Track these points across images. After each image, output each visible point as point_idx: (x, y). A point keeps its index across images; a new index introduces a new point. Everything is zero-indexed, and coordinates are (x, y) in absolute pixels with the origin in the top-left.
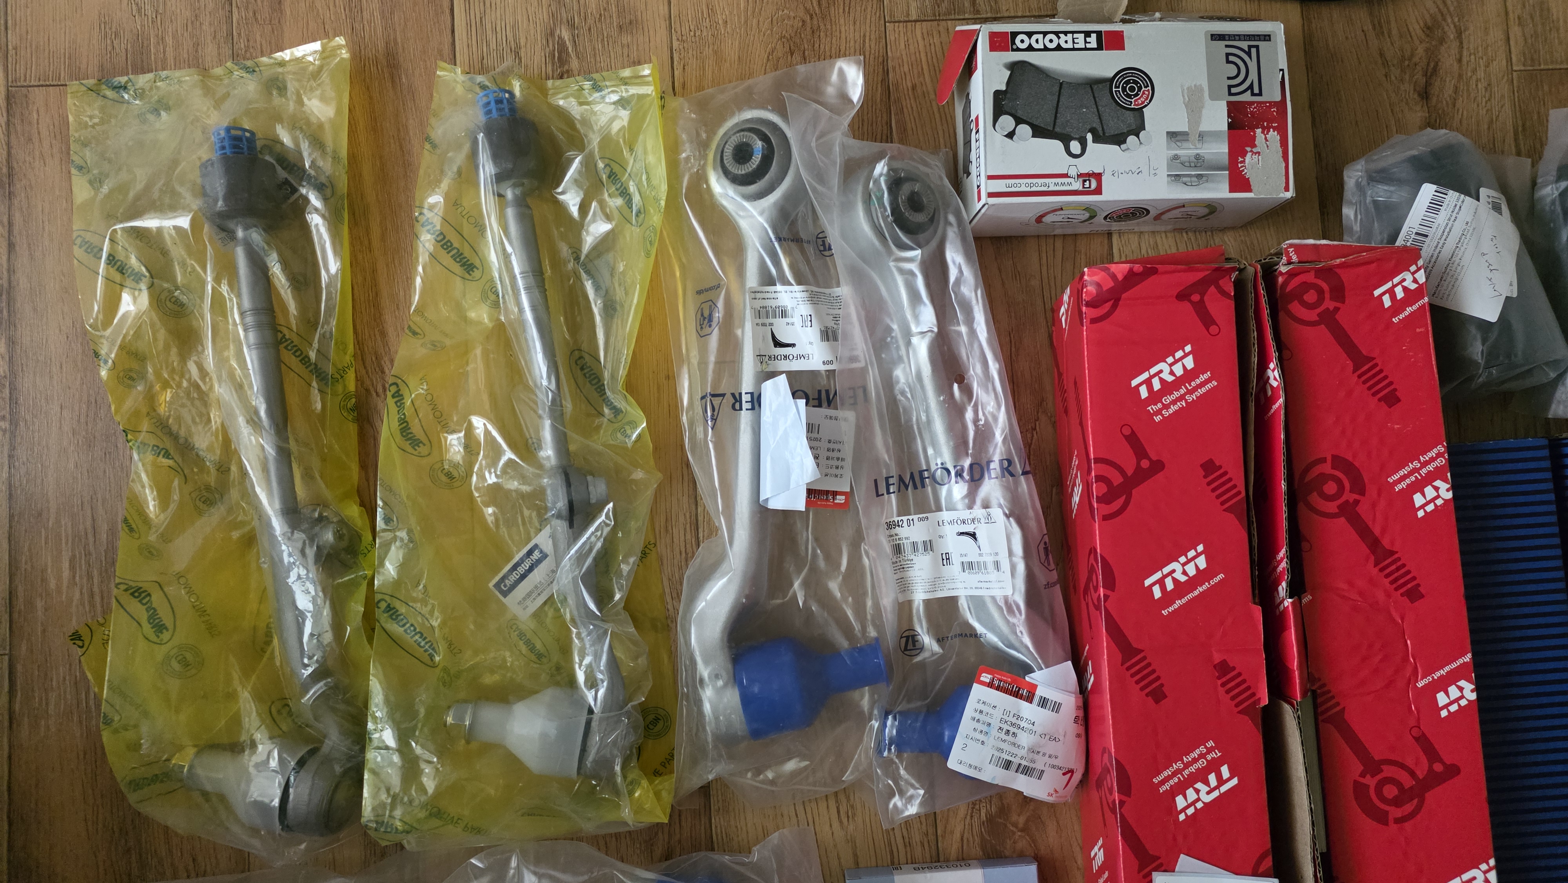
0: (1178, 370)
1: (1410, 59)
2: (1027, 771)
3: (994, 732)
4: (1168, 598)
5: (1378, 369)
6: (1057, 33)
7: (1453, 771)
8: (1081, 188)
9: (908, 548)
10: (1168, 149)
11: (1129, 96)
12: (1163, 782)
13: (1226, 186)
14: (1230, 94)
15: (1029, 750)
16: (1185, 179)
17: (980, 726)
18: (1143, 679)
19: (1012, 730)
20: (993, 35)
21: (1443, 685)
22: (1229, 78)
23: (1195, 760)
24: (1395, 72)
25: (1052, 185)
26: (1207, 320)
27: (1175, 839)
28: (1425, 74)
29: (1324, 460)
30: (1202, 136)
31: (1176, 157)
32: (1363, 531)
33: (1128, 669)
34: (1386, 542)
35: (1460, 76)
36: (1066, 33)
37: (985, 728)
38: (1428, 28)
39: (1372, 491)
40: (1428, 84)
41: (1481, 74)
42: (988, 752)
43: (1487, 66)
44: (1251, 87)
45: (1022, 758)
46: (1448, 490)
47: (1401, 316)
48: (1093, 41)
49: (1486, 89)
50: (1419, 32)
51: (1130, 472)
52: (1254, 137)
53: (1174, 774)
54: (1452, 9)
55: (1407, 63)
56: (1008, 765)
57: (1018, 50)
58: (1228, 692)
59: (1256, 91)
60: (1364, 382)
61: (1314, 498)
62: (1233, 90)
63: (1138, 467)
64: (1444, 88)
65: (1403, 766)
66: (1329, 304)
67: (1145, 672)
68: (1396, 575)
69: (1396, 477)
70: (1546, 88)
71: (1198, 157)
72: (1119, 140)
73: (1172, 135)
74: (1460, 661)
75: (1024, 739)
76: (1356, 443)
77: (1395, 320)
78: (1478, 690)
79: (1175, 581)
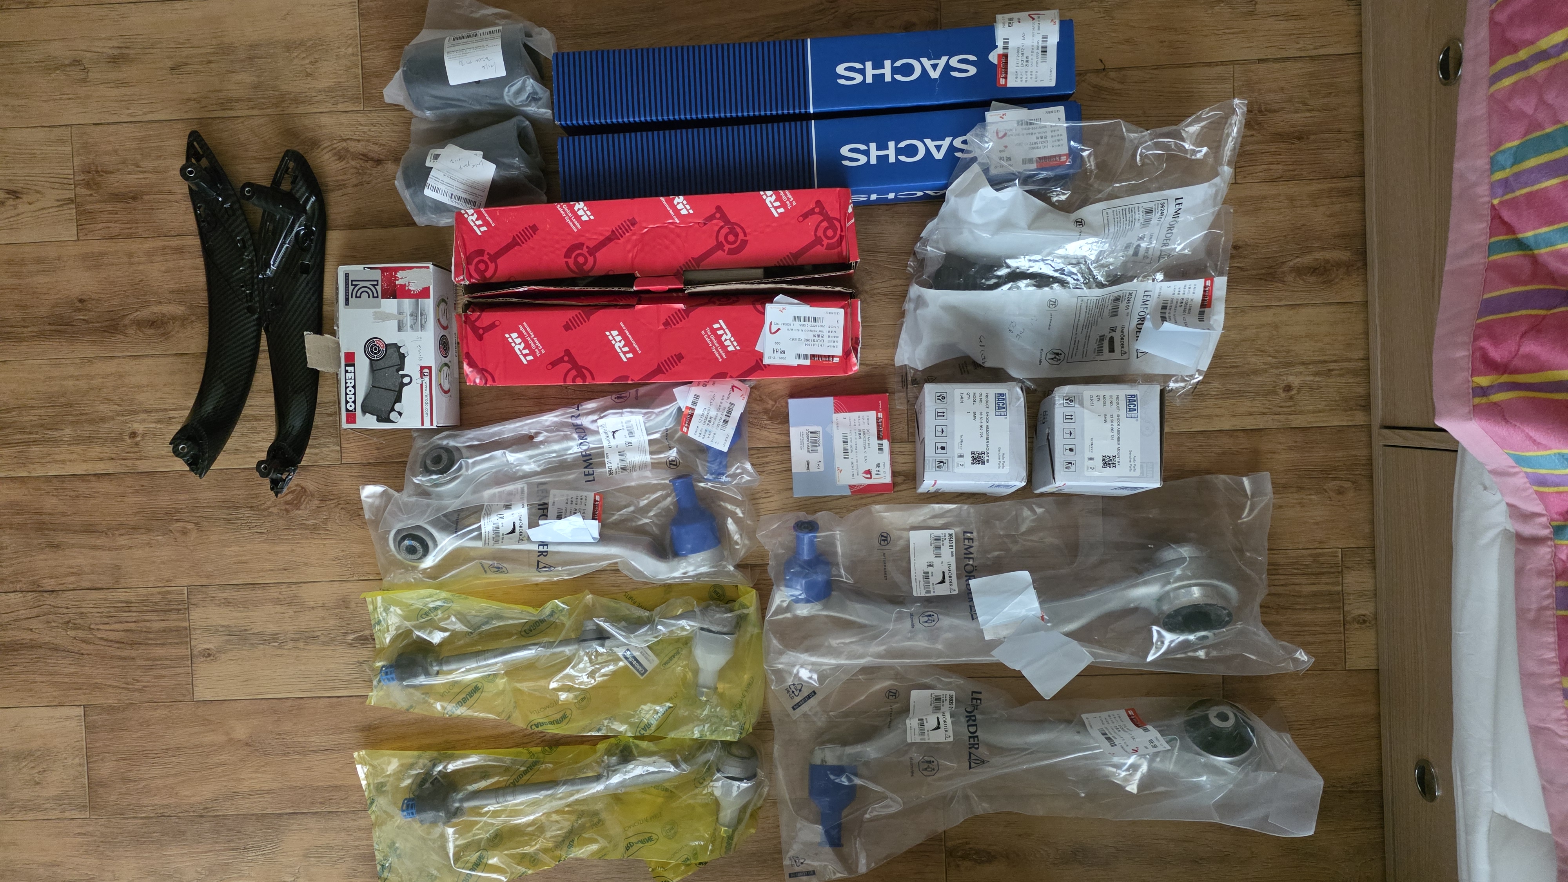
0: (519, 341)
1: (358, 170)
2: (729, 412)
3: (709, 428)
4: (632, 350)
5: (519, 235)
6: (346, 388)
7: (719, 209)
8: (428, 377)
9: (623, 463)
10: (407, 331)
11: (379, 351)
12: (721, 357)
13: (427, 300)
14: (377, 297)
15: (719, 412)
16: (423, 322)
17: (707, 435)
18: (672, 364)
19: (708, 419)
20: (348, 422)
21: (677, 212)
22: (370, 297)
23: (711, 340)
24: (366, 178)
25: (426, 392)
26: (493, 326)
27: (749, 352)
28: (367, 161)
29: (567, 262)
30: (400, 313)
31: (412, 327)
32: (602, 244)
33: (666, 371)
34: (608, 234)
35: (368, 141)
37: (708, 433)
38: (341, 158)
39: (582, 240)
40: (372, 159)
41: (366, 129)
42: (719, 432)
43: (361, 125)
44: (373, 285)
45: (722, 414)
46: (579, 204)
47: (491, 222)
48: (350, 369)
49: (373, 126)
50: (343, 163)
51: (570, 366)
52: (401, 285)
53: (718, 351)
54: (329, 143)
55: (360, 171)
56: (726, 422)
57: (355, 409)
58: (677, 323)
59: (375, 283)
60: (526, 241)
61: (586, 267)
62: (376, 295)
64: (375, 150)
65: (719, 231)
66: (486, 258)
67: (668, 363)
68: (624, 229)
70: (374, 91)
71: (411, 315)
72: (402, 357)
73: (400, 329)
74: (665, 203)
75: (713, 413)
76: (557, 246)
77: (493, 225)
78: (678, 195)
79: (624, 346)
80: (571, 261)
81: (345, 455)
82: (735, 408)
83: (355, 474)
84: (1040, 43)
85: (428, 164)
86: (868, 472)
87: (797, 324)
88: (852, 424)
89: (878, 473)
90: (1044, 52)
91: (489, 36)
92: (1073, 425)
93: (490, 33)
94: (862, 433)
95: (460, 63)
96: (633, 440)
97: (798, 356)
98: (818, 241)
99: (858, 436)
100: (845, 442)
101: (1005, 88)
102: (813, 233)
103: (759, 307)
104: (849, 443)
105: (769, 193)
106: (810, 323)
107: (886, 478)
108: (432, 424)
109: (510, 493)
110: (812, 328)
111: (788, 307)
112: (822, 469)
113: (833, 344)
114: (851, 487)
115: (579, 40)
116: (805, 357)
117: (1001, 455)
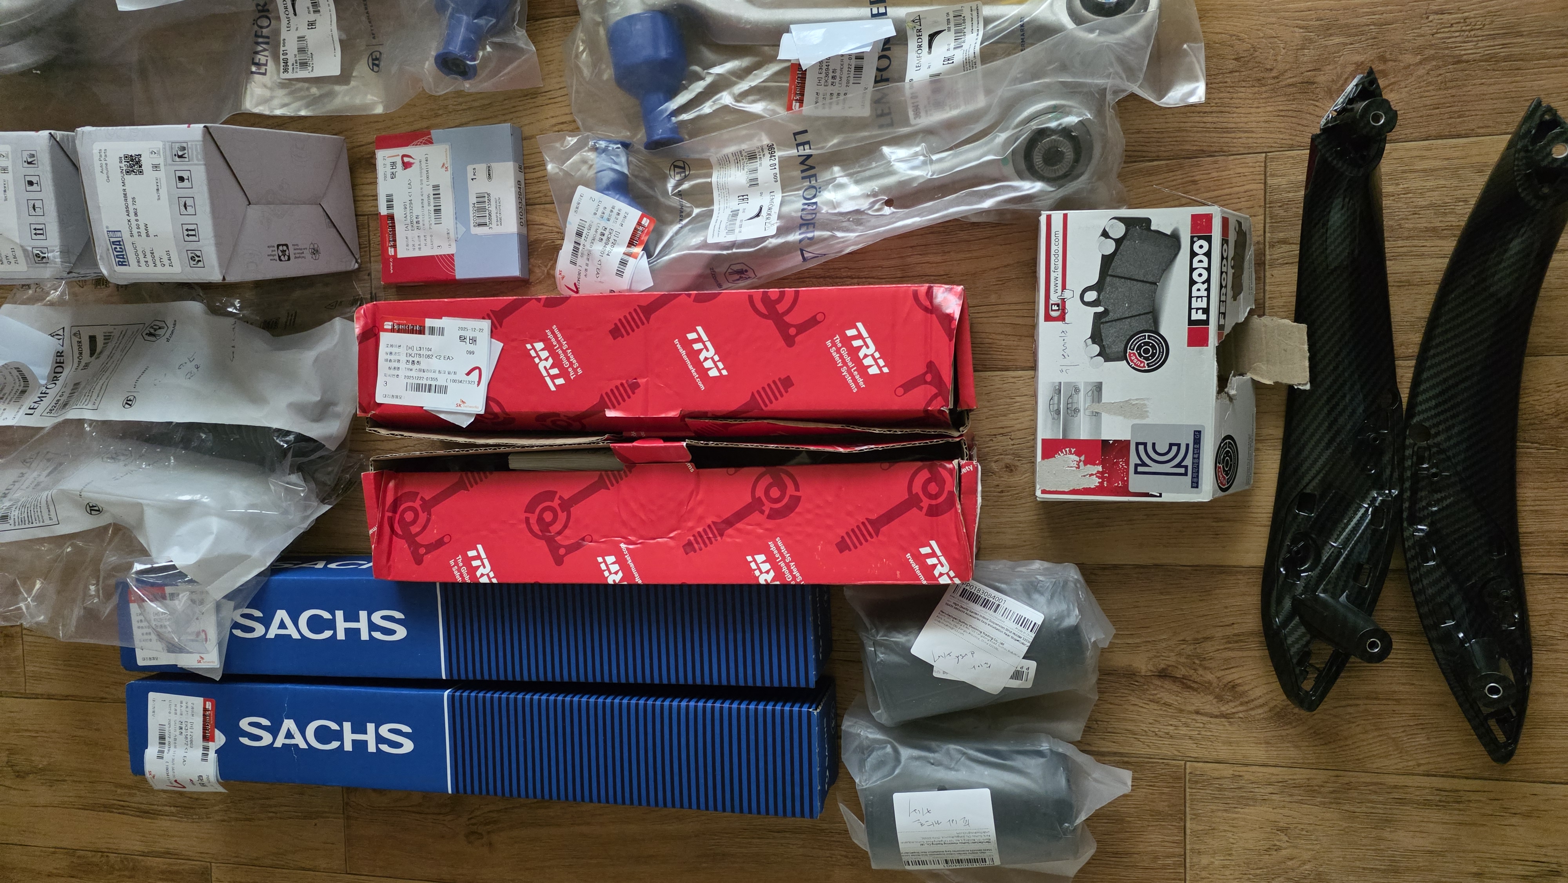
0: (868, 362)
1: (1201, 665)
2: (576, 250)
3: (603, 223)
4: (687, 345)
5: (869, 538)
6: (1208, 281)
7: (559, 561)
8: (1051, 302)
9: (753, 165)
10: (1086, 383)
11: (1139, 348)
12: (553, 333)
13: (1049, 436)
14: (1137, 444)
15: (590, 251)
16: (1056, 398)
17: (607, 212)
18: (628, 322)
19: (605, 238)
20: (1209, 218)
21: (621, 561)
22: (1154, 444)
23: (568, 359)
24: (1188, 649)
25: (1057, 275)
26: (908, 386)
27: (513, 340)
28: (1184, 677)
29: (797, 489)
30: (1097, 415)
31: (1077, 390)
32: (740, 516)
33: (635, 310)
34: (730, 531)
35: (1181, 711)
36: (1208, 290)
37: (606, 216)
38: (1233, 687)
39: (770, 524)
40: (1174, 679)
41: (1183, 731)
42: (589, 218)
43: (1190, 738)
44: (1144, 464)
45: (584, 245)
46: (766, 580)
47: (911, 561)
48: (1200, 316)
49: (1167, 734)
50: (1230, 678)
51: (787, 319)
52: (1094, 464)
53: (558, 342)
54: (1253, 713)
55: (1197, 662)
56: (579, 234)
57: (1192, 243)
58: (617, 387)
59: (1140, 469)
60: (858, 527)
61: (767, 480)
62: (1141, 448)
63: (789, 327)
64: (1168, 693)
65: (565, 526)
66: (926, 503)
67: (632, 323)
68: (705, 537)
69: (780, 543)
70: (1166, 790)
71: (1077, 411)
72: (1096, 337)
73: (1098, 387)
74: (636, 575)
75: (598, 247)
76: (809, 516)
77: (908, 556)
78: (615, 586)
79: (700, 351)
80: (791, 490)
81: (1258, 169)
82: (570, 258)
83: (1243, 135)
84: (166, 750)
85: (1033, 665)
86: (406, 165)
87: (441, 382)
88: (428, 238)
89: (393, 164)
90: (162, 738)
91: (923, 858)
92: (33, 220)
93: (923, 863)
94: (415, 224)
95: (967, 823)
96: (734, 204)
97: (441, 331)
98: (427, 506)
99: (420, 219)
100: (437, 211)
101: (206, 696)
102: (433, 517)
103: (496, 409)
104: (432, 208)
106: (424, 382)
107: (384, 158)
108: (1049, 218)
110: (421, 374)
111: (453, 408)
112: (470, 168)
113: (394, 350)
114: (430, 142)
116: (432, 331)
117: (104, 169)
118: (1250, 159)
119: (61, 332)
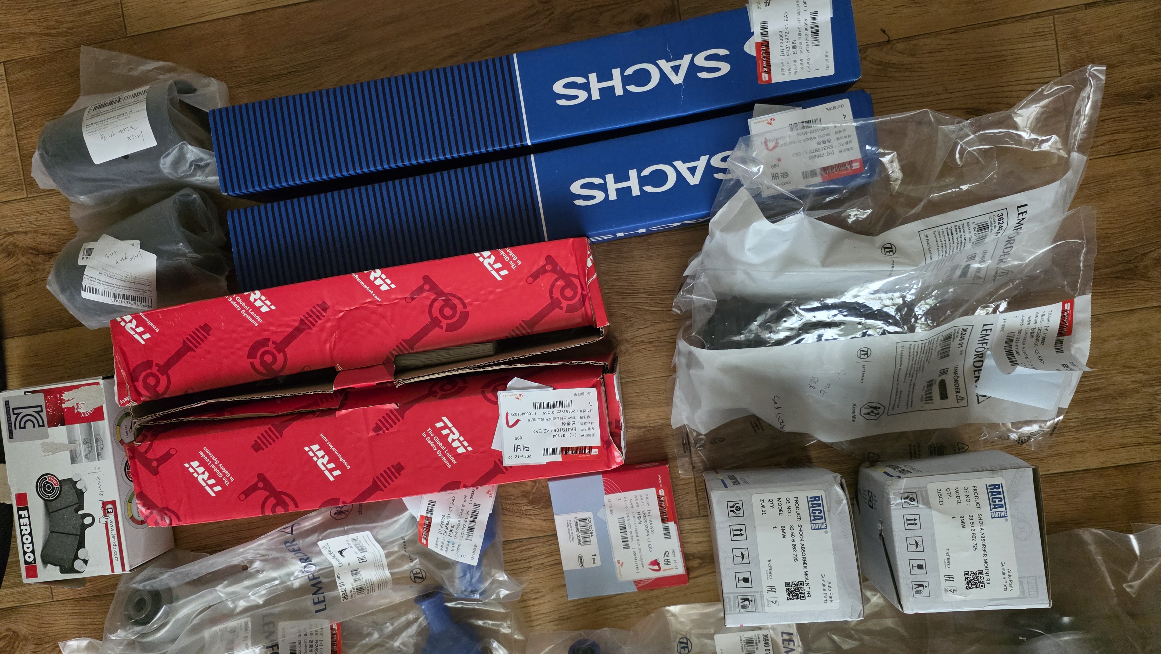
0: (201, 470)
1: (29, 266)
2: (475, 515)
3: (452, 539)
4: (339, 466)
5: (189, 337)
6: (22, 536)
7: (427, 279)
8: (113, 514)
9: (358, 584)
10: (81, 462)
11: (53, 489)
12: (450, 462)
13: (101, 422)
14: (43, 426)
15: (460, 517)
16: (100, 449)
17: (450, 547)
18: (390, 477)
19: (449, 528)
20: (28, 576)
21: (376, 288)
22: (34, 427)
23: (435, 443)
25: (113, 532)
26: (167, 457)
27: (483, 452)
28: (38, 255)
29: (252, 364)
30: (72, 442)
31: (87, 456)
32: (291, 338)
33: (385, 487)
34: (296, 324)
35: (36, 232)
36: (21, 530)
37: (451, 545)
39: (266, 334)
40: (44, 253)
41: (32, 218)
42: (464, 542)
44: (37, 412)
45: (466, 521)
46: (255, 294)
47: (154, 327)
48: (23, 513)
49: (41, 214)
50: (12, 260)
52: (67, 408)
53: (445, 455)
55: (32, 268)
56: (471, 529)
57: (34, 559)
58: (392, 427)
59: (39, 409)
60: (200, 344)
61: (277, 366)
62: (41, 424)
63: (264, 488)
64: (46, 242)
65: (431, 306)
66: (155, 370)
67: (386, 476)
68: (314, 317)
71: (85, 443)
72: (80, 494)
73: (73, 461)
74: (358, 280)
75: (454, 520)
76: (238, 345)
77: (157, 330)
78: (374, 268)
79: (328, 463)
80: (257, 361)
81: (55, 591)
82: (481, 510)
83: (68, 612)
84: (809, 22)
85: (81, 262)
86: (655, 563)
87: (540, 412)
88: (629, 505)
89: (667, 563)
90: (815, 33)
91: (133, 100)
92: (918, 533)
93: (134, 95)
94: (642, 516)
95: (102, 137)
96: (366, 556)
97: (546, 452)
98: (555, 304)
99: (637, 521)
100: (623, 528)
101: (769, 84)
102: (548, 295)
103: (490, 395)
104: (628, 530)
105: (486, 254)
106: (556, 410)
107: (677, 568)
108: (124, 569)
109: (233, 631)
110: (560, 415)
111: (526, 392)
112: (598, 563)
113: (587, 432)
114: (637, 582)
115: (256, 87)
116: (555, 451)
117: (826, 585)
118: (61, 597)
119: (981, 399)
